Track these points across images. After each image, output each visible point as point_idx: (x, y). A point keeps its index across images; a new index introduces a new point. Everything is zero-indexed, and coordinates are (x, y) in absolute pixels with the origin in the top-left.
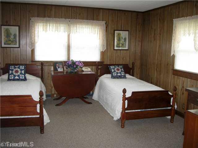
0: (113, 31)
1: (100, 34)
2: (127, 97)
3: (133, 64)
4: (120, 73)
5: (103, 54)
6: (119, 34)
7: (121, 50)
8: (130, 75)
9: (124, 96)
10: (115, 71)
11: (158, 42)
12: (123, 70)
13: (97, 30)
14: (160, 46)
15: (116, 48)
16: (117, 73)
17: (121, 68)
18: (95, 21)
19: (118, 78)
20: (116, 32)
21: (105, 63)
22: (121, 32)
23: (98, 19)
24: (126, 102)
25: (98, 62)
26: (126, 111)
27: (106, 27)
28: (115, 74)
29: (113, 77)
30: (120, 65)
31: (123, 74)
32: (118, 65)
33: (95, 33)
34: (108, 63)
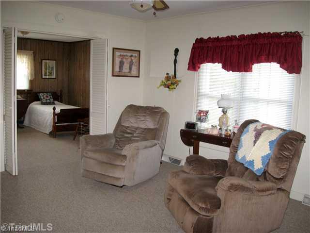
0: (40, 60)
1: (28, 63)
2: (56, 113)
3: (61, 91)
4: (49, 100)
5: (31, 82)
6: (46, 64)
7: (49, 78)
8: (58, 101)
9: (54, 112)
10: (44, 98)
11: (82, 70)
12: (51, 97)
13: (25, 59)
14: (84, 74)
15: (43, 77)
16: (47, 100)
17: (50, 96)
18: (22, 51)
19: (47, 104)
20: (43, 61)
21: (34, 91)
22: (48, 61)
23: (25, 49)
24: (56, 117)
25: (28, 90)
26: (57, 124)
27: (34, 57)
28: (44, 101)
29: (43, 104)
30: (49, 92)
31: (52, 100)
32: (47, 93)
33: (24, 62)
34: (37, 91)
